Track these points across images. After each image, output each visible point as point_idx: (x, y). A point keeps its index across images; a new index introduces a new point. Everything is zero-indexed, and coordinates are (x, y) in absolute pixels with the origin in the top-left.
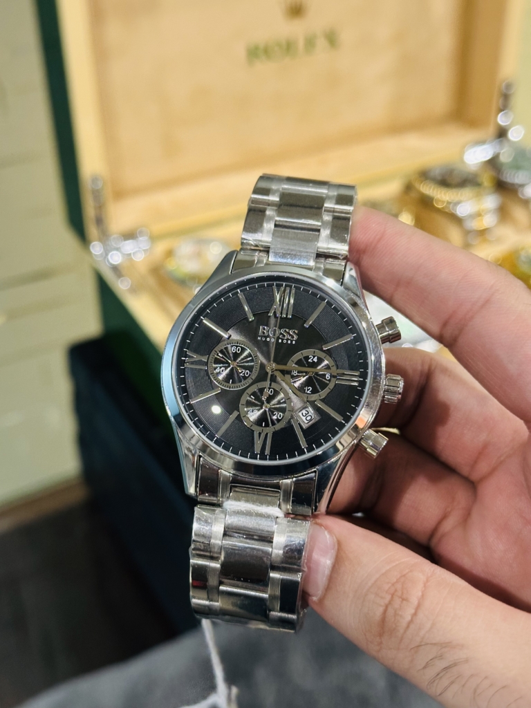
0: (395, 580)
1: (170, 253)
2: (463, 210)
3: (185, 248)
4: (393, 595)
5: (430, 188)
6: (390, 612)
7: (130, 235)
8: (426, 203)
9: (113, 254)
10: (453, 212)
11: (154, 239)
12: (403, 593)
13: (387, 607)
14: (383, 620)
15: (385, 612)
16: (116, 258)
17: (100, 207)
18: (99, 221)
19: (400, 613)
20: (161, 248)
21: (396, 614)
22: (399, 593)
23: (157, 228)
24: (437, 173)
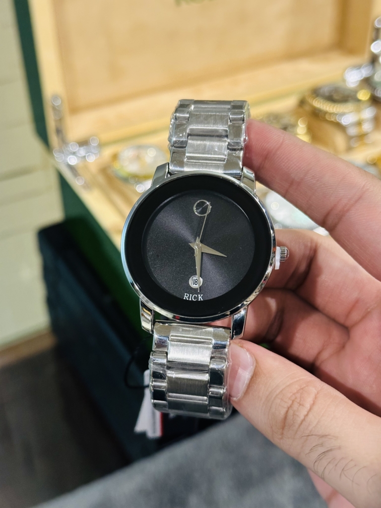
0: (296, 391)
1: (115, 157)
2: (346, 120)
3: (127, 153)
4: (293, 401)
5: (321, 103)
6: (291, 412)
7: (84, 143)
8: (316, 115)
9: (70, 158)
10: (340, 122)
11: (102, 145)
12: (300, 400)
13: (288, 408)
14: (285, 418)
15: (287, 412)
16: (73, 161)
17: (60, 120)
18: (59, 131)
19: (297, 414)
20: (108, 152)
21: (294, 414)
22: (298, 400)
23: (105, 136)
24: (326, 91)
